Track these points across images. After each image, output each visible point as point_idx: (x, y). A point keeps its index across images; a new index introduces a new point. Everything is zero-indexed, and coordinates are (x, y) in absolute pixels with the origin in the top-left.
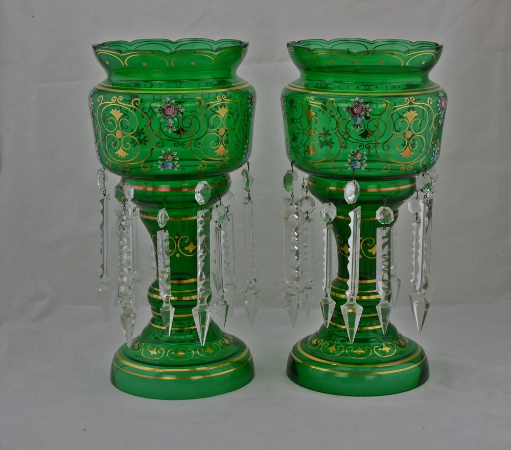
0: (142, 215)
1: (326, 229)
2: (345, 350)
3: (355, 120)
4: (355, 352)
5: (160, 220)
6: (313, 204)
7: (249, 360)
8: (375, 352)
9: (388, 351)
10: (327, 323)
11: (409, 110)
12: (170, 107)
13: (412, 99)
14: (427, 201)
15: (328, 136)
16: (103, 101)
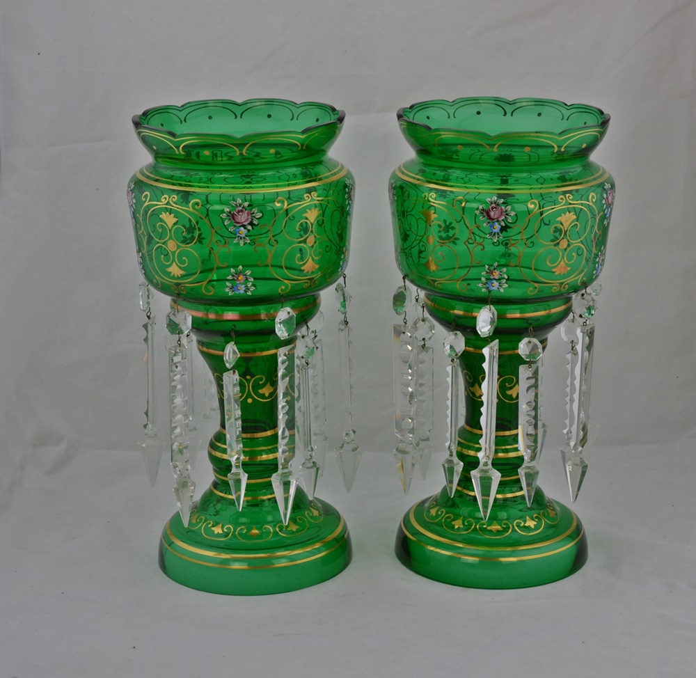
0: (201, 347)
1: (450, 367)
2: (476, 525)
3: (492, 226)
4: (488, 528)
5: (227, 358)
6: (432, 328)
7: (346, 536)
8: (516, 527)
9: (533, 527)
10: (451, 488)
11: (564, 213)
12: (242, 211)
13: (569, 196)
14: (588, 330)
15: (450, 230)
16: (150, 200)
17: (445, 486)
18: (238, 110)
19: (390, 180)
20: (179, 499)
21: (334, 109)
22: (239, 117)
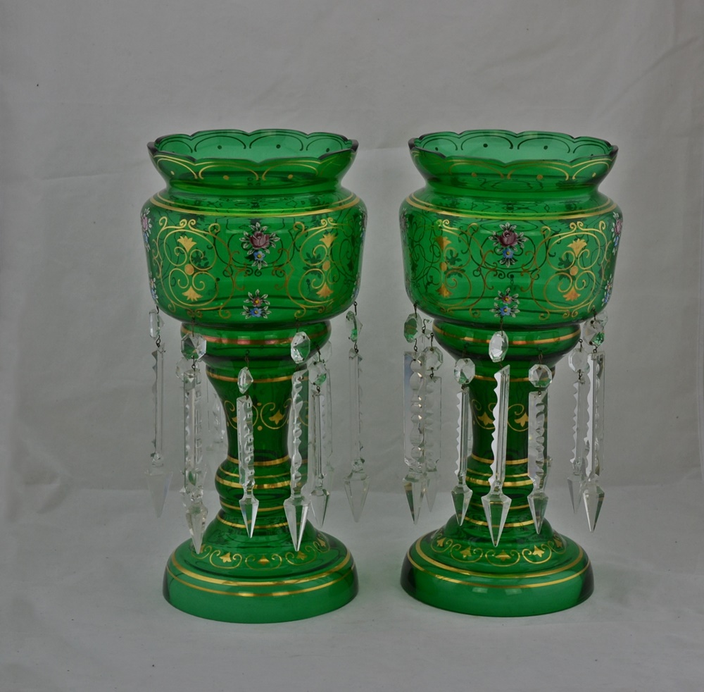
0: (211, 374)
1: (461, 393)
2: (484, 554)
3: (506, 252)
4: (496, 557)
5: (241, 384)
6: (440, 358)
7: (352, 568)
8: (525, 557)
9: (541, 556)
10: (460, 518)
11: (576, 240)
12: (260, 235)
13: (580, 224)
14: (598, 357)
15: (456, 262)
16: (168, 225)
17: (455, 515)
18: (247, 141)
19: (401, 208)
20: (191, 525)
21: (345, 139)
22: (248, 147)
